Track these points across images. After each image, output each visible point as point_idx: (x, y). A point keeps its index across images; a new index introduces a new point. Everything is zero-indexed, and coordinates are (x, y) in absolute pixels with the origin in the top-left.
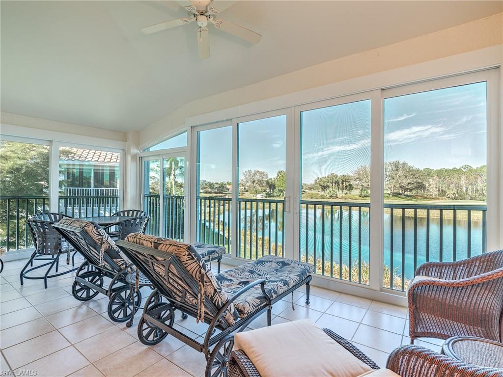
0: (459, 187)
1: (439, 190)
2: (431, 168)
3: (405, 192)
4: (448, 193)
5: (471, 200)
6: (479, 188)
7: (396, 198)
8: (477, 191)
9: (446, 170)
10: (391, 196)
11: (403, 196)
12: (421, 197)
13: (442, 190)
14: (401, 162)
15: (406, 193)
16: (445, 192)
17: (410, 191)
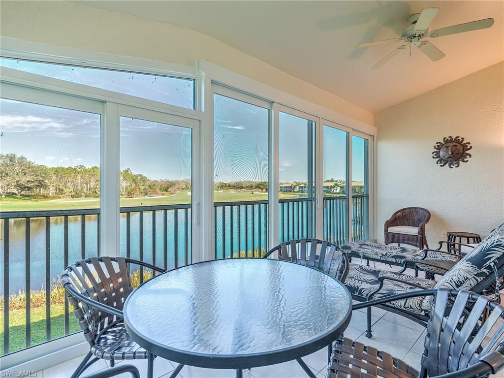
0: (75, 186)
1: (56, 189)
2: (46, 166)
3: (21, 191)
4: (66, 191)
5: (86, 197)
6: (92, 186)
7: (12, 199)
8: (90, 189)
9: (63, 169)
10: (3, 196)
11: (19, 196)
12: (41, 196)
13: (59, 189)
14: (18, 156)
15: (23, 193)
16: (62, 190)
17: (28, 190)
